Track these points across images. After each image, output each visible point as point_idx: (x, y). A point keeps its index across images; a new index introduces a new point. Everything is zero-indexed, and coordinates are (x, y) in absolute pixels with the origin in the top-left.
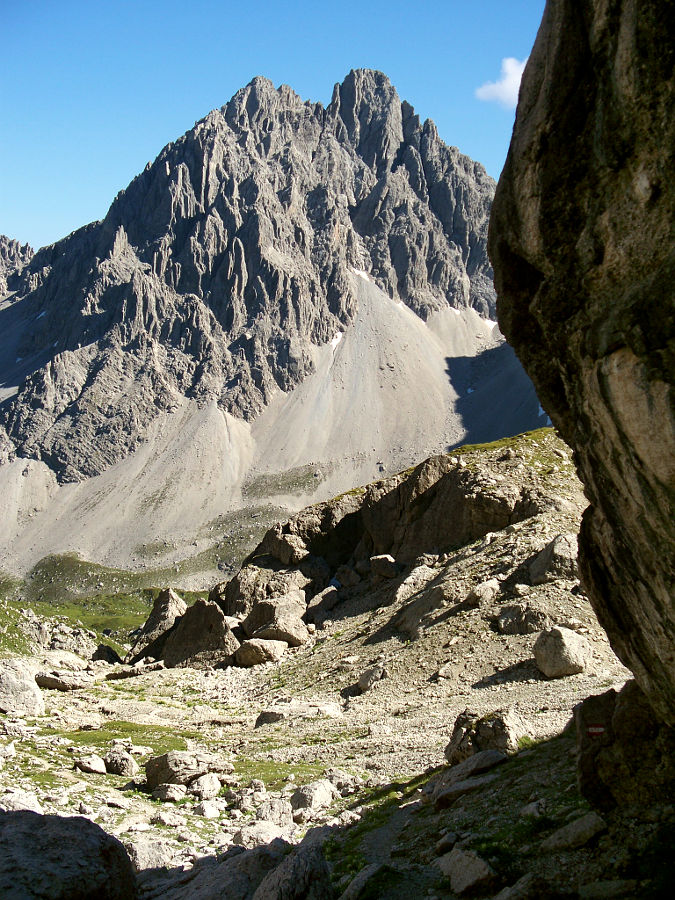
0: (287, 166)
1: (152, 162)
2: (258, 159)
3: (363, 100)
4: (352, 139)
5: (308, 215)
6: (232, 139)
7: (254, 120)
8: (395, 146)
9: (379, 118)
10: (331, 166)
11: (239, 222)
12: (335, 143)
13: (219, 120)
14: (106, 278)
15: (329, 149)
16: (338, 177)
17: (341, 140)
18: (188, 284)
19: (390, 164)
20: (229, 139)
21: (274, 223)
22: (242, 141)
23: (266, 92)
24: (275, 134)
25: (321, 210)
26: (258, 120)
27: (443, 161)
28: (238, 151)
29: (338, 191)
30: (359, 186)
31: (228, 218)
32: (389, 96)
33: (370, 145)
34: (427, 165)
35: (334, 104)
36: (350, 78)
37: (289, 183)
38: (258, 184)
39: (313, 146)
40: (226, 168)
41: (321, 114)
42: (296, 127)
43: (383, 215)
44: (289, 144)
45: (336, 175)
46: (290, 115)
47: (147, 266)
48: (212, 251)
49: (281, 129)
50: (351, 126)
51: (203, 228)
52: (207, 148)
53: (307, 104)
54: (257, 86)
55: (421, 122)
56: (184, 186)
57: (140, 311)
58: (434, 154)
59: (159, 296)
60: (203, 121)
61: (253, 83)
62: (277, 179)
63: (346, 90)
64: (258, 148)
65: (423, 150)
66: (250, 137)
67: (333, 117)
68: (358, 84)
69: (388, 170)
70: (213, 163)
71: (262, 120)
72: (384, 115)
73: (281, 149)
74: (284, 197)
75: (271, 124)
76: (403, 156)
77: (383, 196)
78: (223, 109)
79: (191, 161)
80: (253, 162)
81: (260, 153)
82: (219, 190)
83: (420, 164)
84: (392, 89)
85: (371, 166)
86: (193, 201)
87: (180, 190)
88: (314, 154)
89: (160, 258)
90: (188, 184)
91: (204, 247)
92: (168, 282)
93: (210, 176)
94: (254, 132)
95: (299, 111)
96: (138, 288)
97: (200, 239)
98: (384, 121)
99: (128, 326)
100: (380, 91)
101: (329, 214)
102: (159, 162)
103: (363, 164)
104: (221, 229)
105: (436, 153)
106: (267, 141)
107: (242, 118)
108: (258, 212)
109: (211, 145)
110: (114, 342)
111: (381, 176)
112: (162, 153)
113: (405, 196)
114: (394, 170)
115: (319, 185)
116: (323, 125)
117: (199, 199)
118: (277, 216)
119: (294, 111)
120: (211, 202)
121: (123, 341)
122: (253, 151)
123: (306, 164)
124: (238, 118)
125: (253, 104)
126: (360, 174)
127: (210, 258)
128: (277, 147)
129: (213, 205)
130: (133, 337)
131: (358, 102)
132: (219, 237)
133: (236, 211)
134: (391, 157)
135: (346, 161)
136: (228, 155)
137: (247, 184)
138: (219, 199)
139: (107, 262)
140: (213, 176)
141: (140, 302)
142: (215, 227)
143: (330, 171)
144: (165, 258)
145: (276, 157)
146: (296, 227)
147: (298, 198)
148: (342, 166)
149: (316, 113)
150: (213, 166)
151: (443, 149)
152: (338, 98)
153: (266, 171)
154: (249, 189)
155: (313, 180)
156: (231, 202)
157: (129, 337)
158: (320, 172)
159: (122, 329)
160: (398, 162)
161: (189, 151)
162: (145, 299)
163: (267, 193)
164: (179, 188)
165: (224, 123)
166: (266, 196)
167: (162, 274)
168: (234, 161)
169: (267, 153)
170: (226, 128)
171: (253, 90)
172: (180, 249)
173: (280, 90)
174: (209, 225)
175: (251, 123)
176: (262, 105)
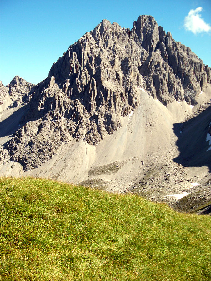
0: (114, 51)
1: (65, 52)
2: (103, 49)
3: (144, 26)
4: (140, 41)
5: (122, 69)
6: (94, 42)
7: (102, 35)
8: (156, 42)
9: (150, 32)
10: (132, 51)
11: (94, 72)
12: (134, 43)
13: (89, 35)
14: (47, 95)
15: (131, 45)
16: (134, 55)
17: (136, 41)
18: (75, 96)
19: (154, 49)
20: (93, 42)
21: (107, 72)
22: (98, 43)
23: (107, 25)
24: (110, 40)
25: (127, 67)
26: (104, 35)
27: (173, 47)
28: (96, 47)
29: (135, 60)
30: (142, 58)
31: (90, 71)
32: (154, 24)
33: (146, 43)
34: (168, 49)
35: (133, 28)
36: (140, 18)
37: (114, 57)
38: (102, 58)
39: (125, 44)
40: (91, 53)
41: (129, 32)
42: (118, 37)
43: (151, 68)
44: (115, 43)
45: (134, 54)
46: (116, 33)
47: (61, 90)
48: (84, 83)
49: (112, 38)
50: (140, 36)
51: (81, 75)
52: (83, 46)
53: (123, 29)
54: (104, 23)
55: (166, 33)
56: (75, 60)
57: (57, 106)
58: (170, 44)
59: (64, 100)
60: (83, 36)
61: (102, 22)
62: (110, 56)
63: (138, 23)
64: (104, 45)
65: (166, 43)
66: (101, 41)
67: (133, 33)
68: (142, 21)
69: (153, 51)
70: (86, 51)
71: (105, 35)
72: (152, 31)
73: (112, 45)
74: (112, 63)
75: (109, 36)
76: (159, 46)
77: (151, 61)
78: (91, 32)
79: (78, 51)
80: (101, 50)
81: (104, 47)
82: (87, 61)
83: (165, 48)
84: (155, 22)
85: (147, 50)
86: (78, 65)
87: (74, 62)
88: (126, 47)
89: (65, 86)
90: (77, 59)
91: (81, 82)
92: (68, 95)
93: (85, 56)
94: (102, 39)
95: (120, 31)
96: (57, 98)
97: (80, 79)
98: (152, 33)
99: (53, 112)
100: (150, 23)
101: (129, 68)
102: (67, 52)
103: (144, 50)
104: (88, 75)
105: (171, 44)
106: (107, 43)
107: (98, 35)
108: (101, 68)
109: (85, 45)
110: (48, 117)
111: (150, 53)
112: (69, 49)
113: (159, 60)
114: (155, 51)
115: (126, 58)
116: (129, 36)
117: (81, 65)
118: (109, 69)
119: (118, 32)
120: (85, 65)
121: (51, 117)
122: (102, 47)
123: (122, 50)
124: (96, 35)
125: (102, 29)
126: (143, 53)
127: (83, 85)
128: (110, 44)
130: (55, 115)
131: (142, 27)
132: (87, 78)
133: (93, 68)
134: (154, 47)
135: (137, 49)
136: (92, 48)
137: (98, 58)
138: (87, 63)
139: (47, 89)
140: (86, 56)
141: (57, 103)
142: (85, 74)
143: (132, 53)
144: (67, 86)
145: (110, 48)
146: (116, 73)
147: (118, 63)
148: (136, 51)
149: (127, 32)
150: (86, 52)
151: (174, 43)
152: (135, 26)
153: (106, 53)
154: (98, 60)
155: (124, 55)
156: (92, 65)
157: (53, 116)
158: (128, 53)
159: (51, 113)
160: (157, 48)
161: (77, 48)
162: (59, 102)
163: (105, 61)
165: (91, 37)
167: (66, 92)
168: (94, 50)
169: (107, 47)
170: (92, 39)
171: (102, 24)
172: (73, 82)
173: (113, 24)
174: (83, 74)
175: (101, 36)
176: (105, 29)
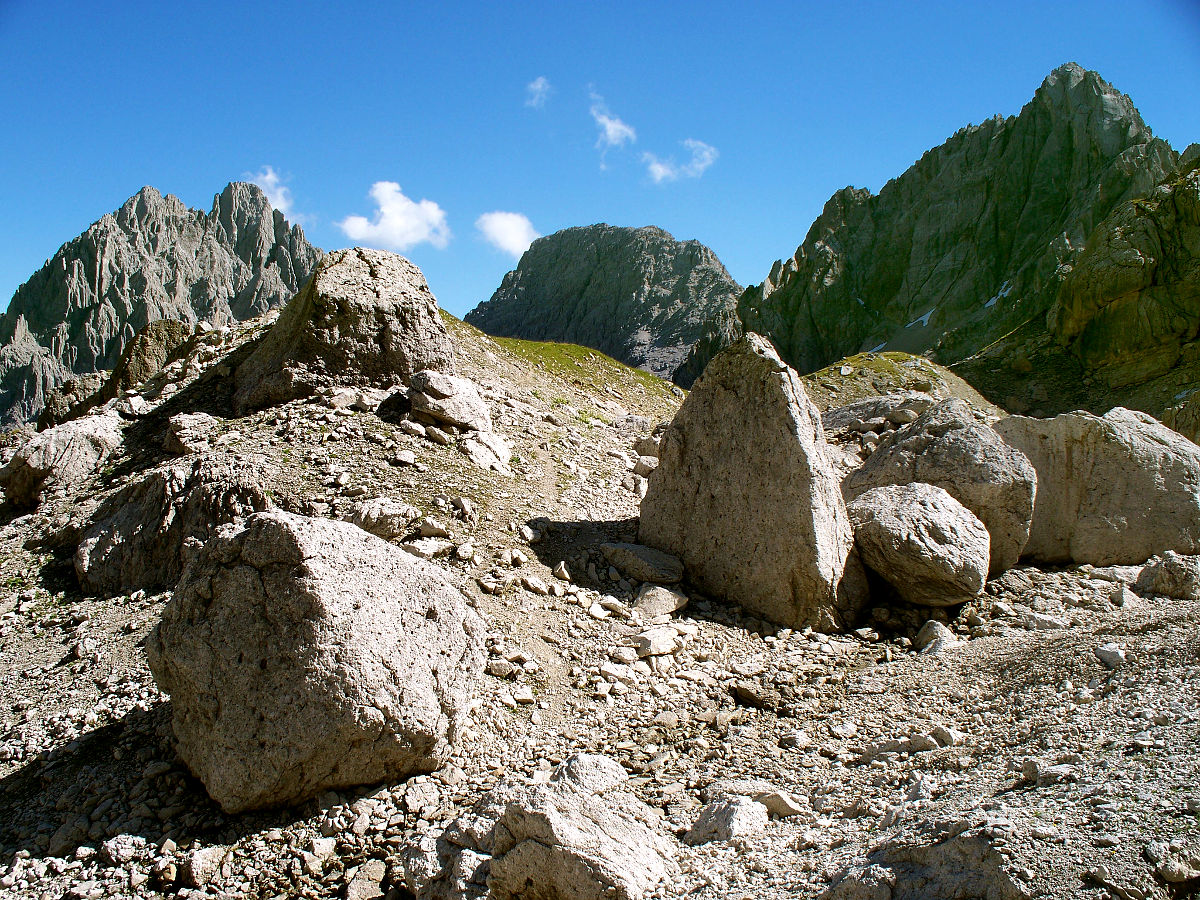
0: (173, 263)
1: (50, 259)
2: (147, 256)
3: (239, 208)
4: (230, 241)
5: (192, 305)
6: (124, 239)
7: (143, 223)
8: (268, 246)
9: (254, 223)
10: (213, 262)
11: (130, 310)
12: (216, 245)
13: (111, 222)
14: (8, 361)
15: (210, 249)
16: (218, 272)
17: (221, 242)
18: (84, 365)
19: (264, 261)
20: (120, 239)
21: (161, 310)
22: (132, 241)
23: (154, 199)
24: (162, 236)
25: (204, 300)
26: (146, 223)
27: (309, 259)
28: (129, 249)
29: (219, 284)
30: (237, 280)
31: (120, 307)
32: (262, 204)
33: (246, 246)
34: (296, 263)
35: (214, 211)
36: (228, 189)
37: (175, 276)
38: (146, 277)
39: (196, 246)
40: (118, 264)
41: (203, 220)
42: (181, 229)
43: (259, 305)
44: (174, 244)
45: (217, 270)
46: (175, 219)
47: (46, 350)
48: (105, 335)
49: (167, 230)
50: (229, 230)
51: (97, 315)
52: (100, 246)
53: (191, 211)
54: (146, 194)
55: (291, 227)
56: (80, 279)
57: (39, 390)
58: (302, 253)
59: (57, 375)
60: (97, 223)
61: (142, 192)
62: (164, 273)
63: (225, 199)
64: (147, 247)
65: (292, 249)
66: (140, 237)
67: (214, 222)
68: (236, 195)
69: (262, 266)
70: (106, 260)
71: (150, 223)
72: (258, 220)
73: (168, 247)
74: (171, 288)
75: (159, 226)
76: (275, 255)
77: (258, 288)
78: (115, 213)
79: (86, 257)
80: (142, 258)
81: (149, 251)
82: (112, 282)
83: (289, 260)
84: (265, 199)
85: (247, 264)
86: (88, 292)
87: (76, 283)
88: (197, 253)
89: (58, 341)
90: (83, 277)
91: (98, 332)
92: (66, 363)
93: (104, 270)
94: (143, 233)
95: (183, 216)
96: (37, 369)
97: (95, 325)
98: (259, 224)
99: (29, 403)
100: (254, 201)
101: (211, 303)
102: (57, 259)
103: (241, 262)
104: (114, 316)
105: (303, 252)
106: (155, 241)
107: (132, 221)
108: (147, 302)
109: (104, 243)
110: (15, 417)
111: (256, 271)
112: (59, 251)
113: (277, 288)
114: (267, 266)
115: (202, 279)
116: (205, 229)
117: (93, 290)
118: (164, 304)
119: (179, 216)
120: (105, 292)
121: (24, 416)
122: (143, 250)
123: (190, 261)
124: (128, 221)
125: (142, 209)
126: (237, 270)
127: (104, 341)
128: (163, 245)
129: (106, 296)
130: (33, 413)
131: (235, 210)
132: (112, 323)
133: (127, 301)
134: (265, 256)
135: (226, 258)
136: (120, 252)
137: (137, 276)
138: (112, 288)
139: (9, 347)
140: (106, 270)
141: (40, 381)
142: (108, 314)
143: (212, 267)
144: (62, 343)
145: (163, 254)
146: (181, 314)
147: (183, 289)
148: (223, 263)
149: (199, 218)
150: (106, 262)
151: (309, 249)
152: (218, 206)
153: (154, 266)
154: (139, 282)
155: (197, 274)
156: (123, 293)
157: (29, 413)
158: (203, 268)
159: (23, 406)
160: (271, 259)
161: (84, 249)
162: (45, 379)
163: (155, 285)
164: (75, 280)
165: (116, 225)
166: (154, 288)
167: (60, 356)
168: (125, 258)
169: (154, 251)
170: (118, 229)
171: (142, 197)
172: (76, 334)
173: (166, 198)
174: (102, 313)
175: (140, 226)
176: (150, 210)
